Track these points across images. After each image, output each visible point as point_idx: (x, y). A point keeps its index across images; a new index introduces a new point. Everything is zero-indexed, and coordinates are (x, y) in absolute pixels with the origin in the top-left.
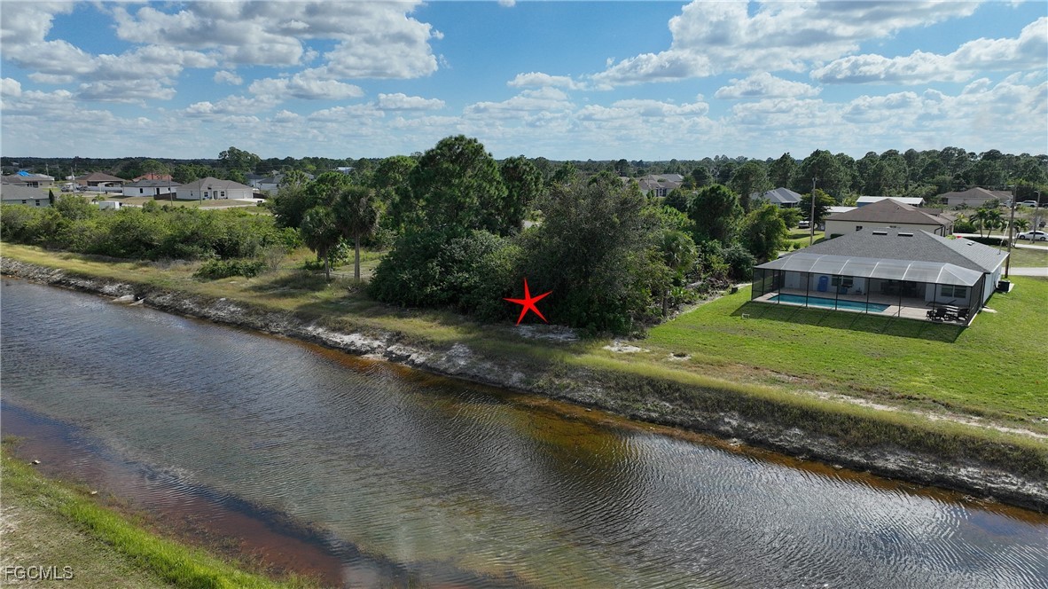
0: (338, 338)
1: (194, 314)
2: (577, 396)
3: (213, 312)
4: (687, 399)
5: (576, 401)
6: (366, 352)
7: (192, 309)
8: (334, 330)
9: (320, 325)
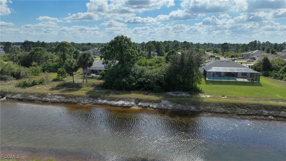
0: (115, 103)
1: (39, 100)
2: (217, 111)
3: (49, 99)
4: (249, 108)
5: (217, 112)
6: (131, 107)
7: (37, 99)
8: (110, 100)
9: (103, 99)
